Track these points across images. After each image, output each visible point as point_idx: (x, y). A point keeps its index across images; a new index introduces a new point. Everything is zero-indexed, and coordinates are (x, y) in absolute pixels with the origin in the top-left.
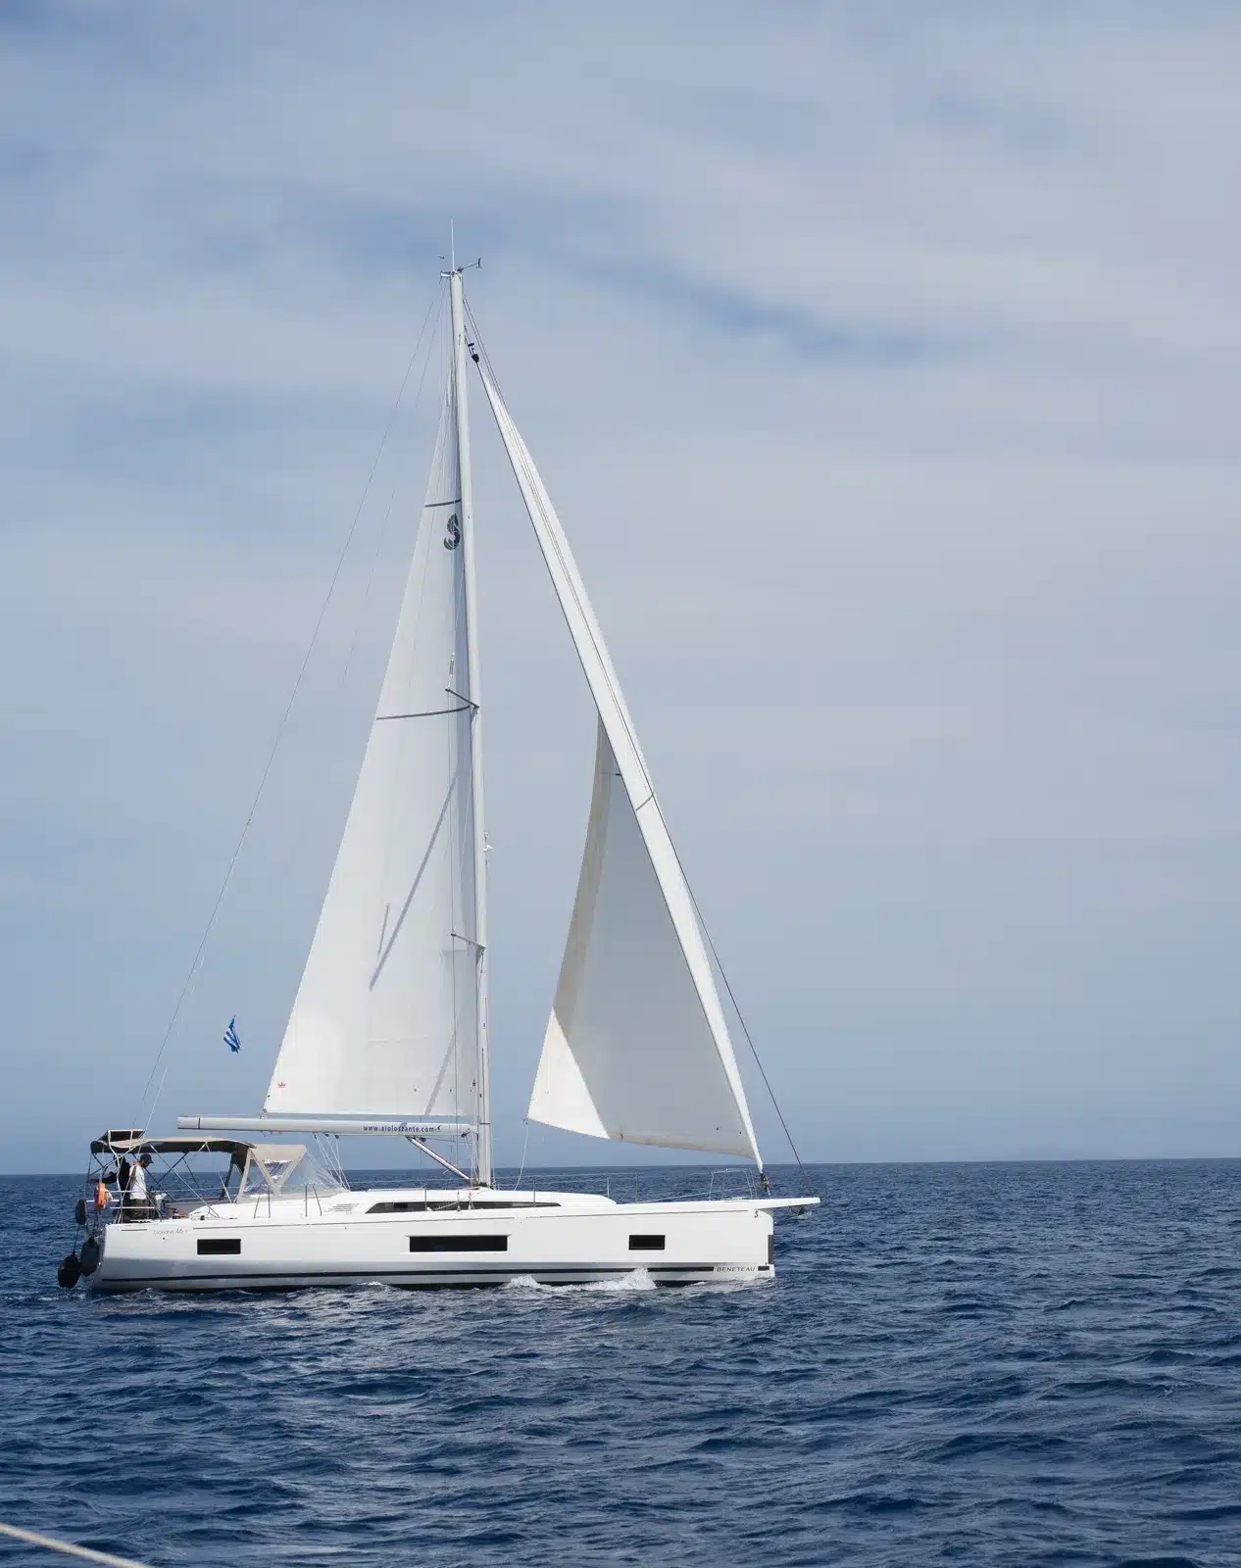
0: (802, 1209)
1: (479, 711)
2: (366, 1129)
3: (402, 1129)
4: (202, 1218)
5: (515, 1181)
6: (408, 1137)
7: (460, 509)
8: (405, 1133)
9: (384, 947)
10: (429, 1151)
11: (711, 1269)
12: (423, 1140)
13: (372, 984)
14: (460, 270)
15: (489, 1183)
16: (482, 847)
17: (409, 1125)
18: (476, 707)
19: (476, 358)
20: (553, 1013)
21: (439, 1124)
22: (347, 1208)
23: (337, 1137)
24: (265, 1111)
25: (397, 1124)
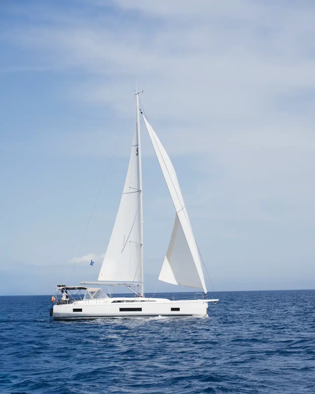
0: (215, 302)
1: (142, 191)
2: (118, 284)
3: (125, 284)
4: (75, 304)
5: (152, 296)
6: (126, 286)
7: (138, 147)
8: (126, 285)
9: (124, 244)
10: (131, 289)
11: (192, 315)
12: (129, 287)
13: (122, 252)
14: (138, 93)
15: (143, 296)
16: (142, 222)
17: (127, 283)
18: (141, 191)
19: (142, 113)
20: (166, 257)
21: (132, 283)
22: (106, 302)
23: (112, 286)
24: (98, 280)
25: (124, 283)
